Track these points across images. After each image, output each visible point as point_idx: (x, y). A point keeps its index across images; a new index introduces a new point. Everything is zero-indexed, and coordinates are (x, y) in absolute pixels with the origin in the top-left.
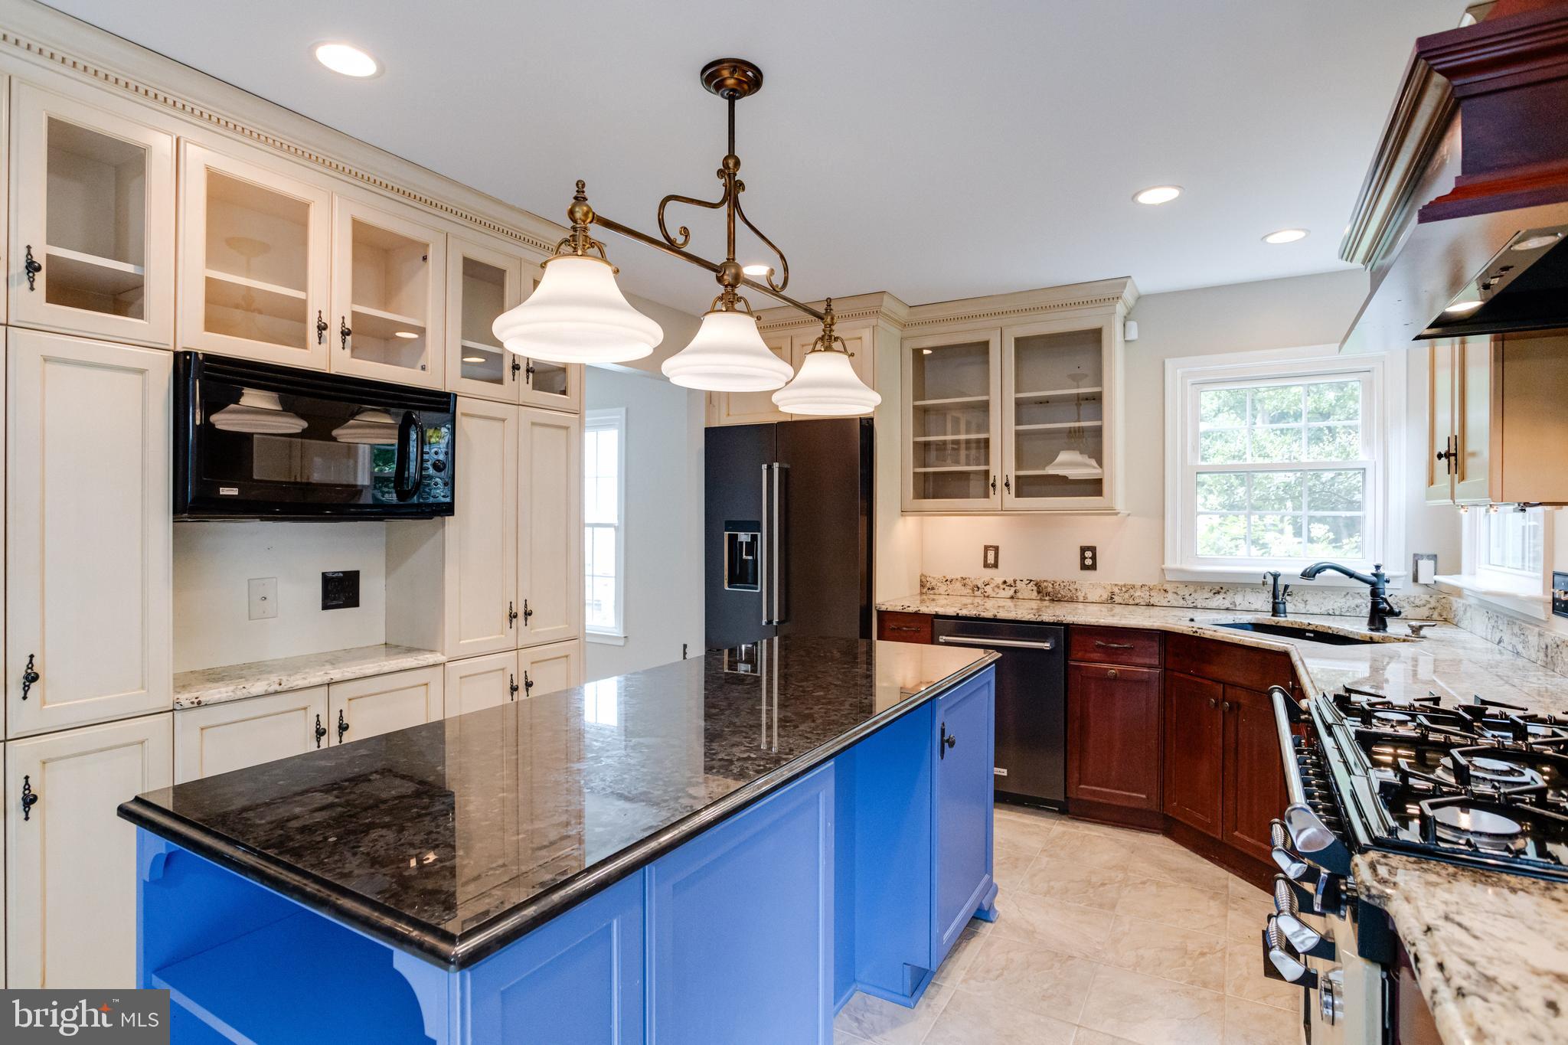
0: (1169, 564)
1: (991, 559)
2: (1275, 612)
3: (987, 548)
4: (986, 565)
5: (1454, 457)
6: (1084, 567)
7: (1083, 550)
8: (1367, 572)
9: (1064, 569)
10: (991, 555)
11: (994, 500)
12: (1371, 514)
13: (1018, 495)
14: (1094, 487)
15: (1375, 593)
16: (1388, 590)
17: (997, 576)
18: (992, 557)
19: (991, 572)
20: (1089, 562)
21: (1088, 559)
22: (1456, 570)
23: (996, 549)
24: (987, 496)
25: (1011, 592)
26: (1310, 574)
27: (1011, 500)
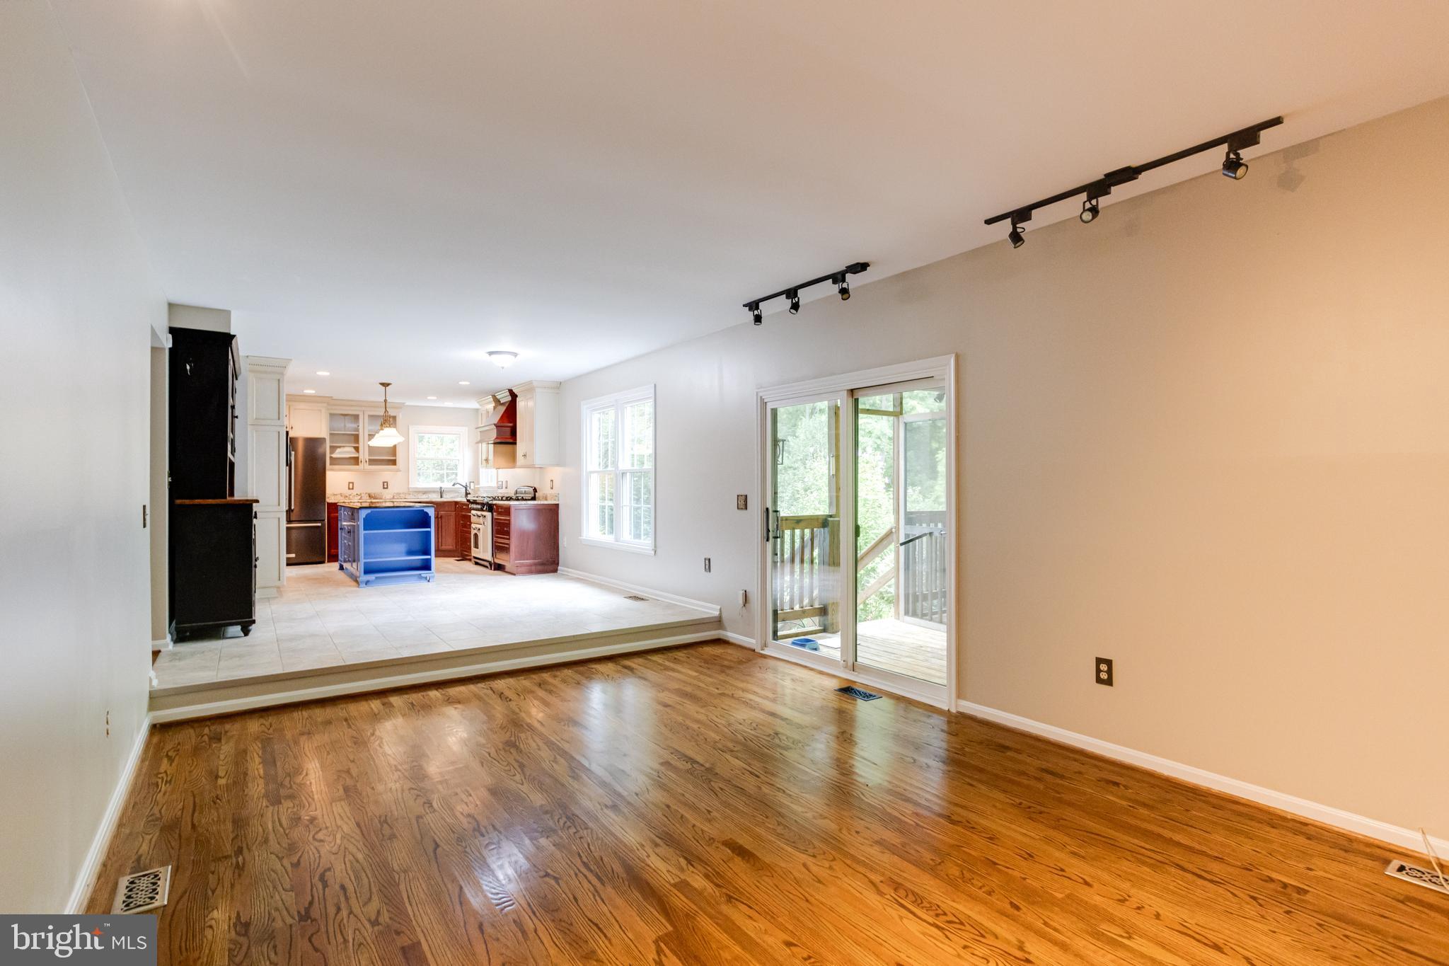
0: (410, 486)
1: (351, 487)
2: (441, 497)
3: (349, 483)
4: (349, 489)
5: (487, 460)
6: (384, 488)
7: (384, 483)
8: (464, 485)
9: (377, 489)
10: (351, 485)
11: (361, 466)
12: (460, 471)
13: (370, 465)
14: (394, 462)
15: (466, 490)
16: (468, 489)
17: (354, 492)
18: (351, 486)
19: (351, 491)
20: (386, 486)
21: (385, 486)
22: (479, 484)
23: (353, 483)
24: (358, 465)
25: (359, 497)
26: (454, 485)
27: (367, 467)
